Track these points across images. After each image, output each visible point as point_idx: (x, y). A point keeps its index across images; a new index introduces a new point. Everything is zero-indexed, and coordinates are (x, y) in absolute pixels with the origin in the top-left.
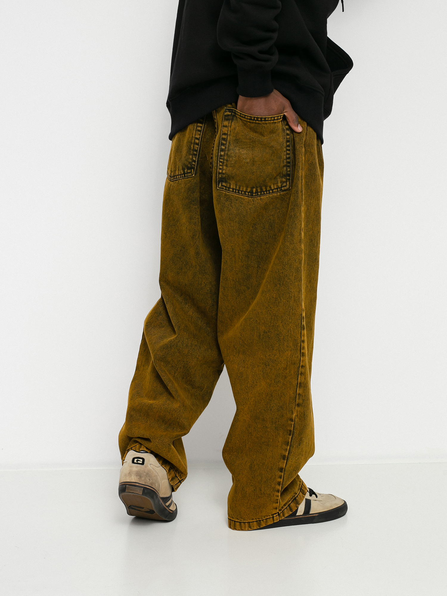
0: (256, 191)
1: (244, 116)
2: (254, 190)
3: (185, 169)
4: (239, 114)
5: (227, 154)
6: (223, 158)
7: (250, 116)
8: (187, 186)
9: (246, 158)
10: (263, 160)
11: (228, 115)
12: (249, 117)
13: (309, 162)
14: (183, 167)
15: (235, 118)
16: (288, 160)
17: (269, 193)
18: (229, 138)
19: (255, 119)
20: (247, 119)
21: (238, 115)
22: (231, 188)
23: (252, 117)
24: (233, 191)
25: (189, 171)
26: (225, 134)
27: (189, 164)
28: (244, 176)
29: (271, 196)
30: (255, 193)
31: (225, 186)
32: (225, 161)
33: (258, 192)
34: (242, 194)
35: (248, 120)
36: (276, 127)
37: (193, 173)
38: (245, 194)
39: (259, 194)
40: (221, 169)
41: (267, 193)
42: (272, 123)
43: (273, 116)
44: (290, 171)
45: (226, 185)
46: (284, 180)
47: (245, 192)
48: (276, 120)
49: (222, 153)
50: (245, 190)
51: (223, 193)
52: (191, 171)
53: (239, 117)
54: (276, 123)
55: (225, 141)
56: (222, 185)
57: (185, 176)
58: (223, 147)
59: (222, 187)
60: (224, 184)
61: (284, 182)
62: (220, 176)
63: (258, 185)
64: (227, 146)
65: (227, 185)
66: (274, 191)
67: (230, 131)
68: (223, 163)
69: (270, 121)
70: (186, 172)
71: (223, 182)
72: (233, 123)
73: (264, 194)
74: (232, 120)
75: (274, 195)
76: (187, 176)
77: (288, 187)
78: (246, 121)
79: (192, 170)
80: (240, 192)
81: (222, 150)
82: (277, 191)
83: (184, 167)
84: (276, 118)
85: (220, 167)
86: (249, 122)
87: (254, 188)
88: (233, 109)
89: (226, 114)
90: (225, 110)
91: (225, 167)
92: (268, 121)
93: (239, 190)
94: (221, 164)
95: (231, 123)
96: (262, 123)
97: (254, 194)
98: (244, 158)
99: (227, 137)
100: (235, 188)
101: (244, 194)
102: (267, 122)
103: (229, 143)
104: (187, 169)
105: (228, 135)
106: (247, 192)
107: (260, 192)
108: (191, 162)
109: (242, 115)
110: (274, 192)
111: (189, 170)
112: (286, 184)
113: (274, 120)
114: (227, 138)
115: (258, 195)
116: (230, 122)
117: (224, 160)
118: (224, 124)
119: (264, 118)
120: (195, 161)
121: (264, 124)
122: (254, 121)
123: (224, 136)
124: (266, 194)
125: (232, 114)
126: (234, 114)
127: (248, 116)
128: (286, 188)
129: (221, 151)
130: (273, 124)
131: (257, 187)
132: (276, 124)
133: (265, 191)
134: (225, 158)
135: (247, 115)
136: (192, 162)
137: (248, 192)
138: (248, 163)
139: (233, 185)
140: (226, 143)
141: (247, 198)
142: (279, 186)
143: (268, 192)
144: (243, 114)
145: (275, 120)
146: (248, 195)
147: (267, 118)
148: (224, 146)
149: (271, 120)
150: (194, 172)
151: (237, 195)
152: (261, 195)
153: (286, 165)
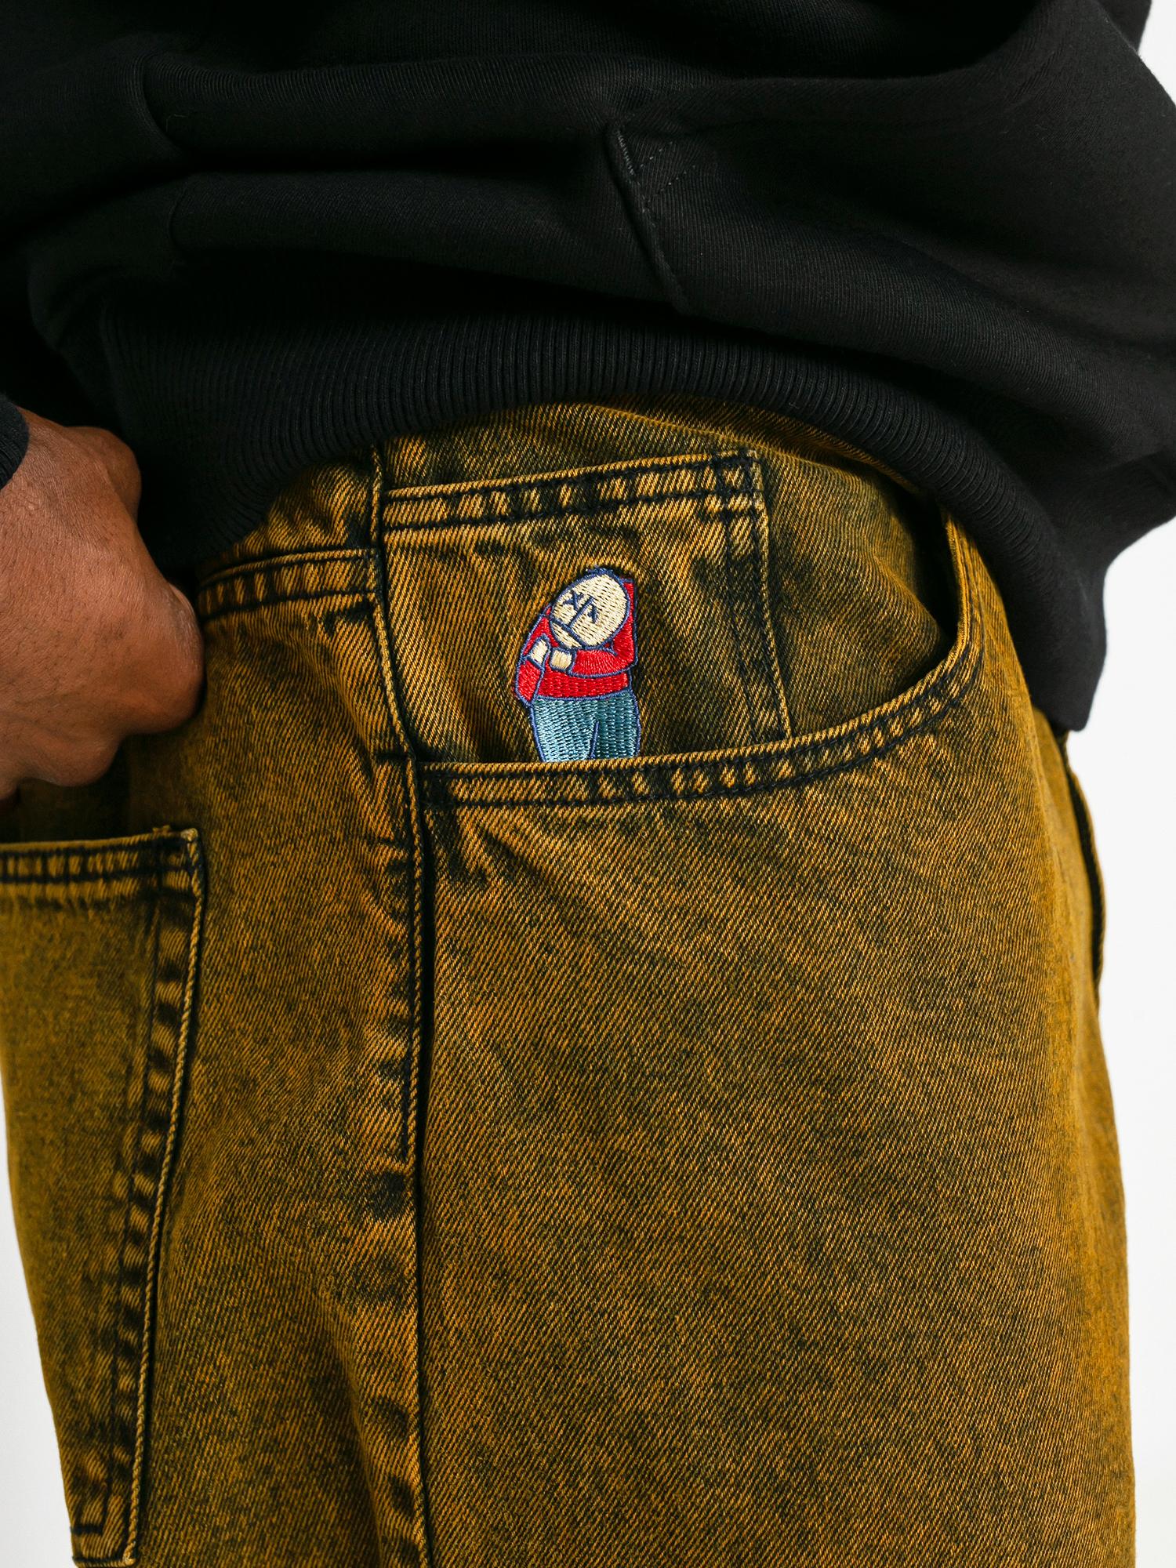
153: (116, 1332)
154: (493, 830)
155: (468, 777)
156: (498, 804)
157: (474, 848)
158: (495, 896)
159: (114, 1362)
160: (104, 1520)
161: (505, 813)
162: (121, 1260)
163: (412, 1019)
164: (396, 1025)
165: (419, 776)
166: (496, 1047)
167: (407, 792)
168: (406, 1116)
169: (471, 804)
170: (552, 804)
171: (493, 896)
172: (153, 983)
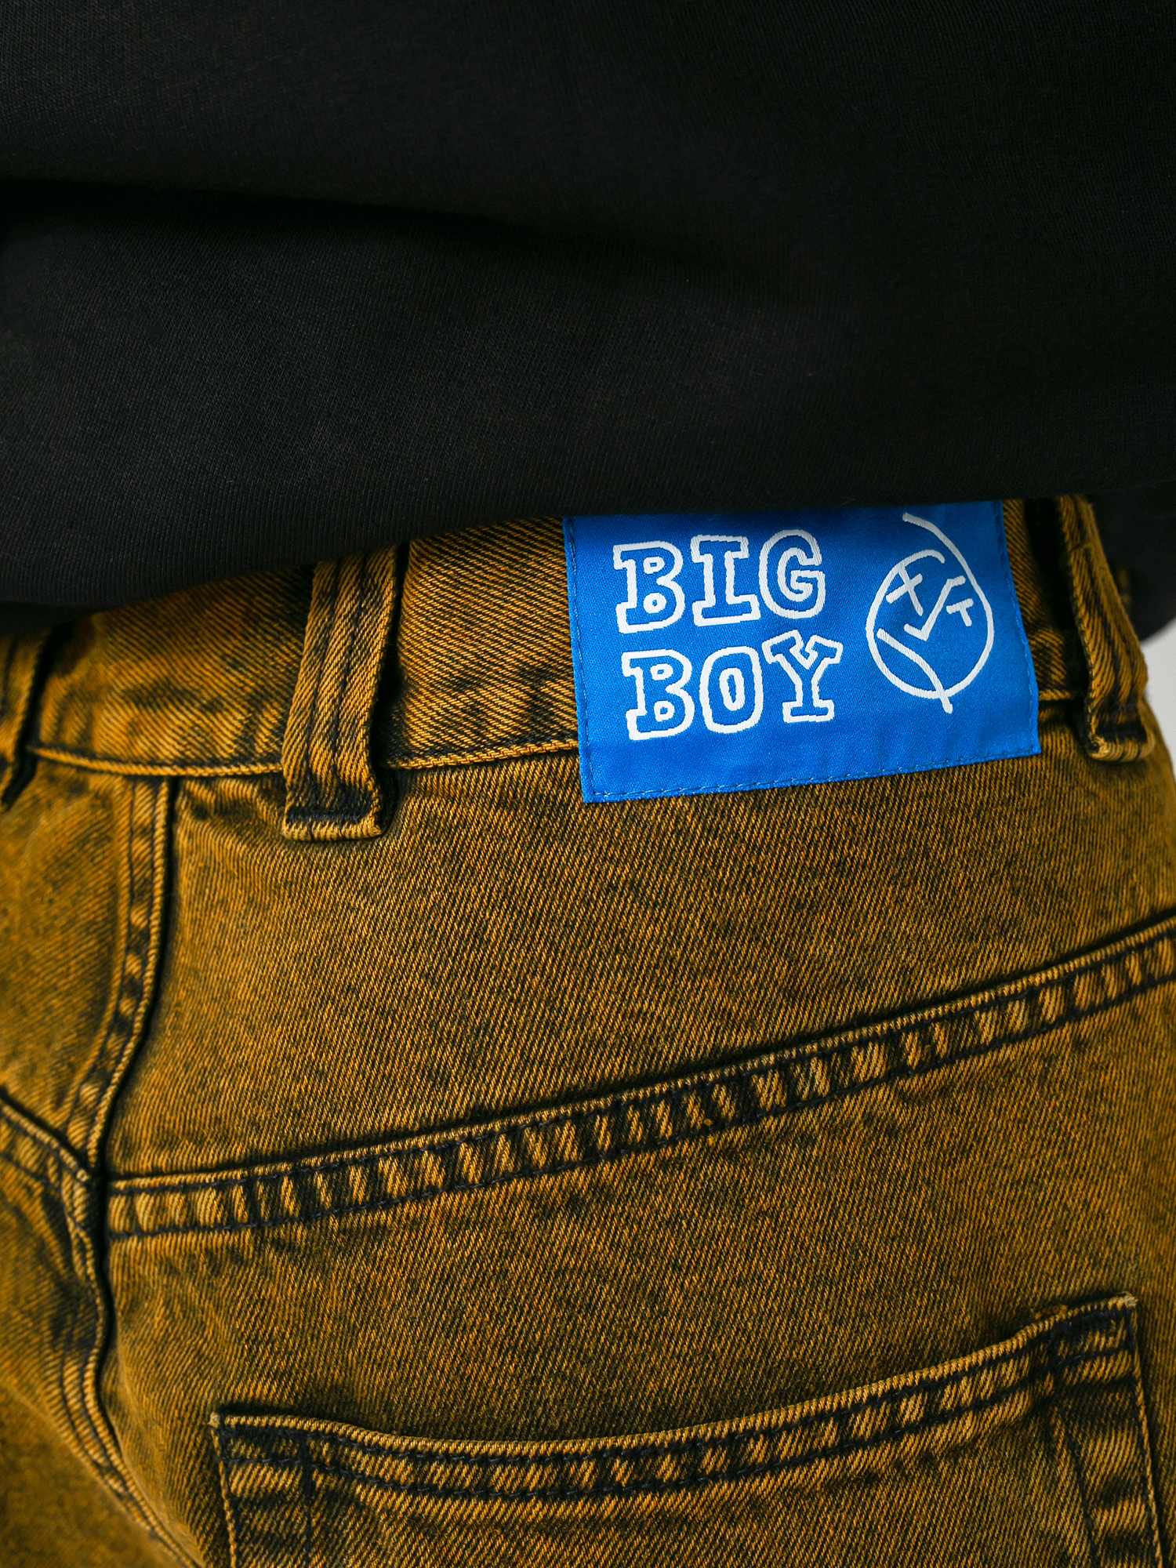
1: (466, 1475)
4: (402, 1470)
7: (540, 1460)
11: (271, 1500)
12: (533, 1478)
15: (349, 1526)
19: (620, 1471)
20: (523, 1495)
21: (396, 1486)
23: (578, 1458)
35: (536, 1510)
42: (832, 1487)
43: (828, 1403)
48: (876, 1440)
53: (402, 1502)
54: (870, 1478)
69: (793, 1463)
74: (332, 1545)
78: (506, 1528)
84: (863, 1426)
86: (550, 1528)
88: (313, 1424)
89: (238, 1482)
90: (224, 1444)
92: (773, 1466)
96: (708, 1506)
102: (764, 1485)
109: (439, 1473)
113: (846, 1445)
119: (714, 1442)
121: (733, 1521)
122: (609, 1506)
125: (307, 1485)
126: (334, 1482)
127: (522, 1461)
132: (881, 1493)
135: (512, 1448)
144: (449, 1459)
145: (861, 1444)
147: (751, 1433)
149: (806, 1459)
172: (1086, 1516)
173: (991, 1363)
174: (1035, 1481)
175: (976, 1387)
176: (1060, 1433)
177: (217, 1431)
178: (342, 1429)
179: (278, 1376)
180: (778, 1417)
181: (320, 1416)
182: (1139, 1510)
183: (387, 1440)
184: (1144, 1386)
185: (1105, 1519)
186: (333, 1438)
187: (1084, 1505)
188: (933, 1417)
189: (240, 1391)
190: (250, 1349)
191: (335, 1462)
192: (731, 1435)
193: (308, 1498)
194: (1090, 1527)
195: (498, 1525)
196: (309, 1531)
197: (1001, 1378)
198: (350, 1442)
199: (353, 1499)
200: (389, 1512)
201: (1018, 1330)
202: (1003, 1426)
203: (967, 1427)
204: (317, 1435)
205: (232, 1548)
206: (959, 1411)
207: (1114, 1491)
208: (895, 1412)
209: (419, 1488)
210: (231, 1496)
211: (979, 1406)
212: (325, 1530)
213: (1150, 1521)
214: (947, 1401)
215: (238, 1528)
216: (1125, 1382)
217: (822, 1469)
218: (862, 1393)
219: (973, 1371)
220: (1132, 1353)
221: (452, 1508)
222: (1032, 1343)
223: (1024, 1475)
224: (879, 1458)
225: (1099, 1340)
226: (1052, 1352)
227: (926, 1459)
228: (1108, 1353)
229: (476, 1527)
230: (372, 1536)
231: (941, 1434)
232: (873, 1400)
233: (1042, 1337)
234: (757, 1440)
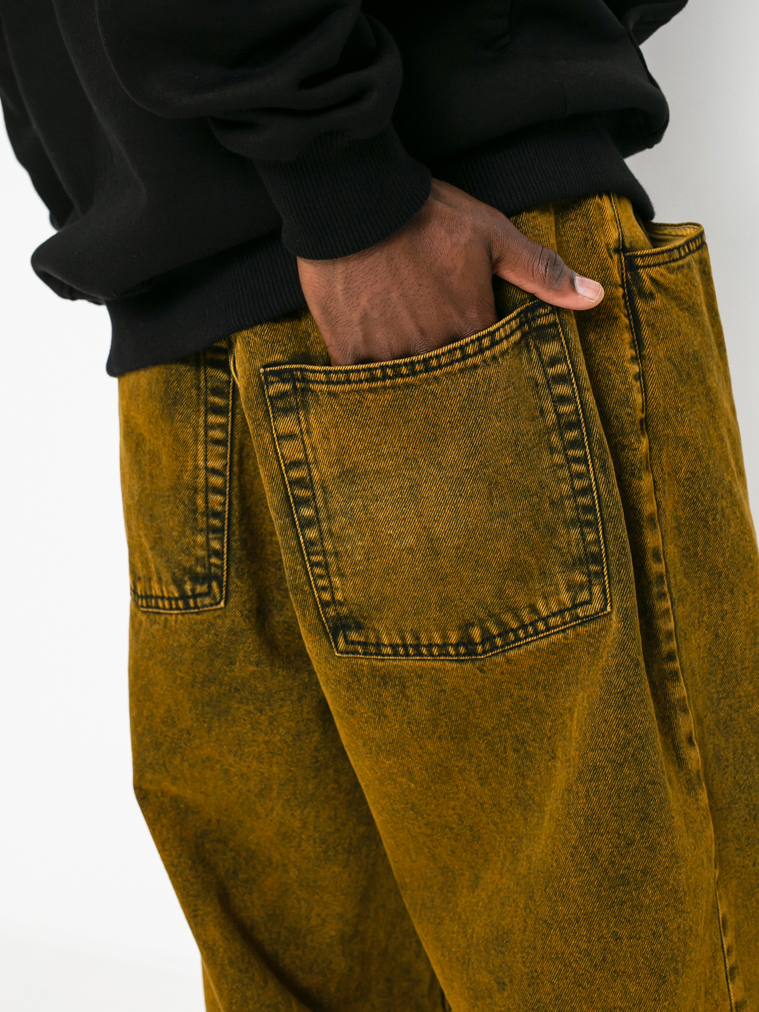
0: (482, 635)
1: (342, 377)
2: (476, 634)
3: (185, 582)
4: (323, 377)
5: (331, 534)
6: (318, 548)
7: (364, 370)
8: (202, 641)
9: (401, 533)
10: (466, 525)
11: (283, 395)
12: (363, 375)
13: (682, 475)
14: (174, 574)
15: (310, 399)
16: (583, 500)
17: (536, 633)
18: (315, 473)
19: (389, 372)
20: (361, 381)
21: (322, 382)
22: (385, 646)
23: (376, 369)
24: (396, 654)
25: (200, 589)
26: (295, 464)
27: (197, 564)
28: (414, 597)
29: (545, 642)
30: (482, 643)
31: (359, 643)
32: (331, 560)
33: (494, 637)
34: (431, 655)
35: (366, 385)
36: (481, 382)
37: (218, 596)
38: (445, 655)
39: (499, 641)
40: (324, 589)
41: (526, 632)
42: (461, 371)
43: (456, 344)
44: (597, 541)
45: (362, 639)
46: (580, 578)
47: (445, 645)
48: (475, 354)
49: (312, 534)
50: (438, 641)
51: (362, 664)
52: (210, 587)
53: (324, 387)
54: (475, 367)
55: (306, 488)
56: (347, 641)
57: (187, 606)
58: (307, 512)
59: (351, 647)
60: (354, 636)
61: (581, 587)
62: (333, 614)
63: (482, 615)
64: (320, 504)
65: (367, 637)
66: (552, 621)
67: (314, 449)
68: (326, 566)
69: (446, 365)
70: (190, 593)
71: (350, 629)
72: (312, 418)
73: (518, 639)
74: (305, 406)
75: (554, 638)
76: (196, 607)
77: (597, 605)
78: (358, 392)
79: (214, 585)
80: (424, 651)
81: (308, 523)
82: (565, 623)
83: (178, 574)
84: (470, 350)
85: (321, 583)
86: (371, 390)
87: (472, 625)
88: (294, 366)
89: (272, 391)
90: (266, 379)
91: (336, 581)
92: (440, 366)
93: (417, 647)
94: (318, 571)
95: (307, 420)
96: (420, 380)
97: (480, 649)
98: (391, 535)
99: (309, 470)
100: (399, 641)
101: (439, 655)
102: (438, 373)
103: (324, 489)
104: (191, 579)
105: (309, 465)
106: (451, 644)
107: (499, 635)
108: (204, 558)
109: (334, 377)
110: (554, 627)
111: (202, 584)
112: (591, 594)
113: (465, 357)
114: (310, 474)
115: (497, 648)
116: (302, 418)
117: (325, 556)
118: (281, 431)
119: (418, 362)
120: (218, 554)
121: (429, 384)
122: (388, 382)
123: (295, 474)
124: (525, 638)
125: (294, 387)
126: (303, 385)
127: (358, 371)
128: (590, 610)
129: (303, 528)
130: (467, 374)
131: (481, 622)
132: (479, 371)
133: (519, 628)
134: (328, 546)
135: (354, 367)
136: (209, 557)
137: (456, 646)
138: (411, 550)
139: (388, 634)
140: (314, 494)
141: (455, 665)
142: (564, 604)
143: (530, 630)
144: (336, 372)
145: (470, 356)
146: (458, 654)
147: (431, 358)
148: (308, 506)
149: (451, 363)
150: (221, 592)
151: (418, 663)
152: (508, 644)
153: (579, 518)
154: (654, 275)
155: (642, 256)
156: (655, 265)
157: (648, 284)
158: (660, 301)
159: (582, 530)
160: (591, 597)
161: (657, 268)
162: (573, 489)
163: (637, 356)
164: (634, 359)
165: (626, 258)
166: (669, 359)
167: (622, 265)
168: (642, 394)
169: (644, 267)
170: (670, 262)
171: (659, 301)
172: (544, 371)
173: (508, 322)
174: (524, 360)
175: (505, 331)
176: (532, 343)
177: (263, 374)
178: (303, 366)
179: (282, 352)
180: (439, 351)
181: (296, 363)
182: (564, 367)
183: (317, 368)
184: (561, 326)
185: (551, 371)
186: (301, 370)
187: (543, 367)
188: (494, 343)
189: (270, 360)
190: (271, 345)
191: (303, 378)
192: (424, 359)
193: (295, 392)
194: (546, 374)
195: (355, 391)
196: (297, 404)
197: (512, 326)
198: (307, 370)
199: (310, 389)
200: (321, 391)
201: (514, 311)
202: (515, 343)
203: (505, 344)
204: (296, 369)
205: (271, 416)
206: (501, 340)
207: (554, 361)
208: (481, 344)
209: (329, 382)
210: (269, 397)
211: (507, 337)
212: (302, 402)
213: (569, 370)
214: (497, 337)
215: (272, 408)
216: (554, 325)
217: (457, 366)
218: (468, 340)
219: (503, 326)
220: (554, 314)
221: (339, 388)
222: (519, 315)
223: (521, 359)
224: (478, 359)
225: (542, 311)
226: (526, 316)
227: (494, 358)
228: (546, 315)
229: (349, 392)
230: (317, 401)
231: (497, 348)
232: (472, 341)
233: (522, 312)
234: (433, 359)
